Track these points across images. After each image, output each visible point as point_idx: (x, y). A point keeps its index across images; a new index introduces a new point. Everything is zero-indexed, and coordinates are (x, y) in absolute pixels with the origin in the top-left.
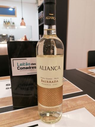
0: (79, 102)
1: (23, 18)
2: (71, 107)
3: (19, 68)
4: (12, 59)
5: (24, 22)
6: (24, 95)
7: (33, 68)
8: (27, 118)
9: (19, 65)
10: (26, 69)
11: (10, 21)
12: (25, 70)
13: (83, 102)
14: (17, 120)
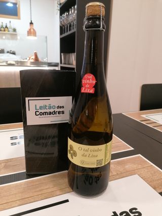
0: (128, 166)
1: (33, 22)
2: (118, 174)
3: (37, 113)
4: (27, 99)
5: (33, 29)
6: (45, 154)
7: (59, 113)
8: (50, 190)
9: (38, 108)
10: (48, 115)
11: (8, 26)
12: (46, 116)
13: (135, 166)
14: (36, 194)
